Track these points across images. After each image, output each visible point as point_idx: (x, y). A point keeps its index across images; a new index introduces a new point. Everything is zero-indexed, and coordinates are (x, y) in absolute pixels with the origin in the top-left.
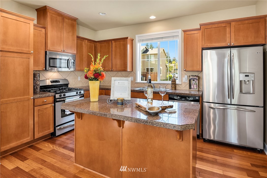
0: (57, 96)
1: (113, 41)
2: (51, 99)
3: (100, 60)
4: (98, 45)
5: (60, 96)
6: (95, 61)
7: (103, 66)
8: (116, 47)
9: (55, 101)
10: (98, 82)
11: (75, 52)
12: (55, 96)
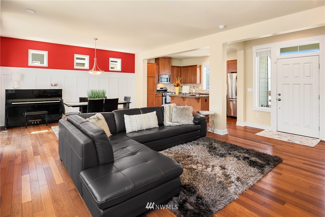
0: (163, 94)
1: (190, 67)
2: (161, 95)
3: (179, 80)
4: (182, 69)
5: (165, 94)
6: (177, 80)
7: (181, 81)
8: (191, 70)
9: (163, 96)
10: (178, 87)
11: (170, 74)
12: (162, 94)
